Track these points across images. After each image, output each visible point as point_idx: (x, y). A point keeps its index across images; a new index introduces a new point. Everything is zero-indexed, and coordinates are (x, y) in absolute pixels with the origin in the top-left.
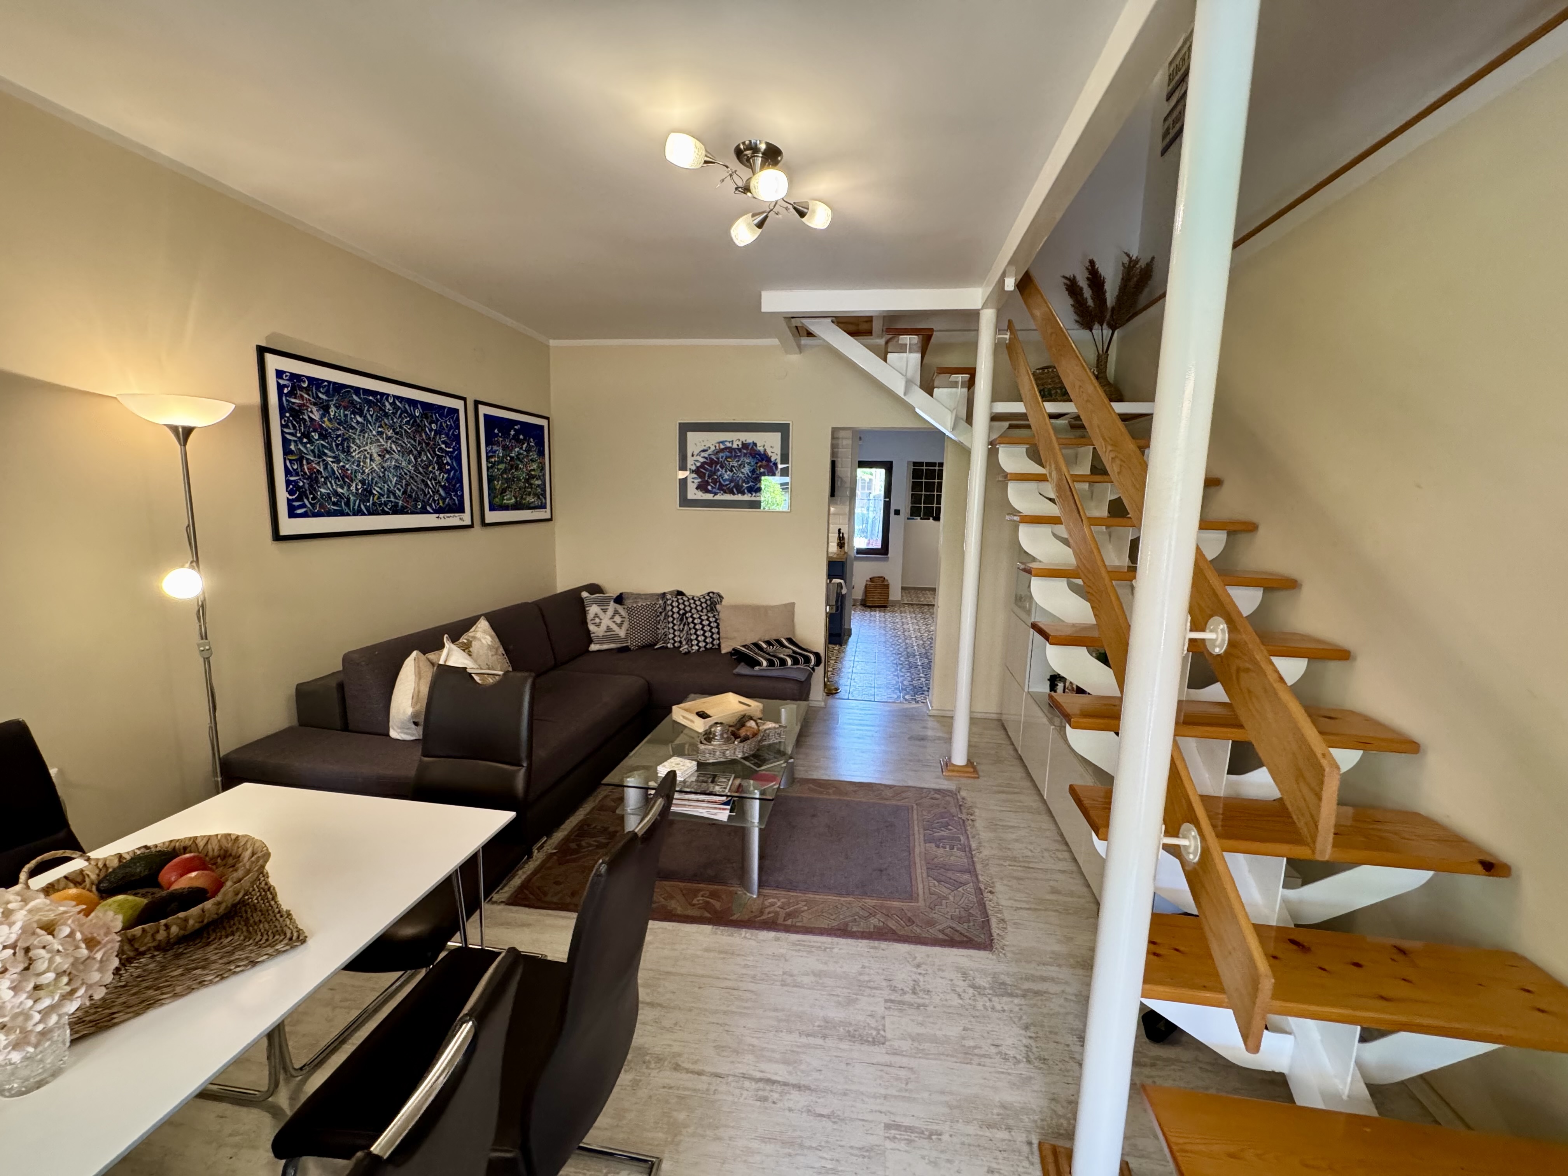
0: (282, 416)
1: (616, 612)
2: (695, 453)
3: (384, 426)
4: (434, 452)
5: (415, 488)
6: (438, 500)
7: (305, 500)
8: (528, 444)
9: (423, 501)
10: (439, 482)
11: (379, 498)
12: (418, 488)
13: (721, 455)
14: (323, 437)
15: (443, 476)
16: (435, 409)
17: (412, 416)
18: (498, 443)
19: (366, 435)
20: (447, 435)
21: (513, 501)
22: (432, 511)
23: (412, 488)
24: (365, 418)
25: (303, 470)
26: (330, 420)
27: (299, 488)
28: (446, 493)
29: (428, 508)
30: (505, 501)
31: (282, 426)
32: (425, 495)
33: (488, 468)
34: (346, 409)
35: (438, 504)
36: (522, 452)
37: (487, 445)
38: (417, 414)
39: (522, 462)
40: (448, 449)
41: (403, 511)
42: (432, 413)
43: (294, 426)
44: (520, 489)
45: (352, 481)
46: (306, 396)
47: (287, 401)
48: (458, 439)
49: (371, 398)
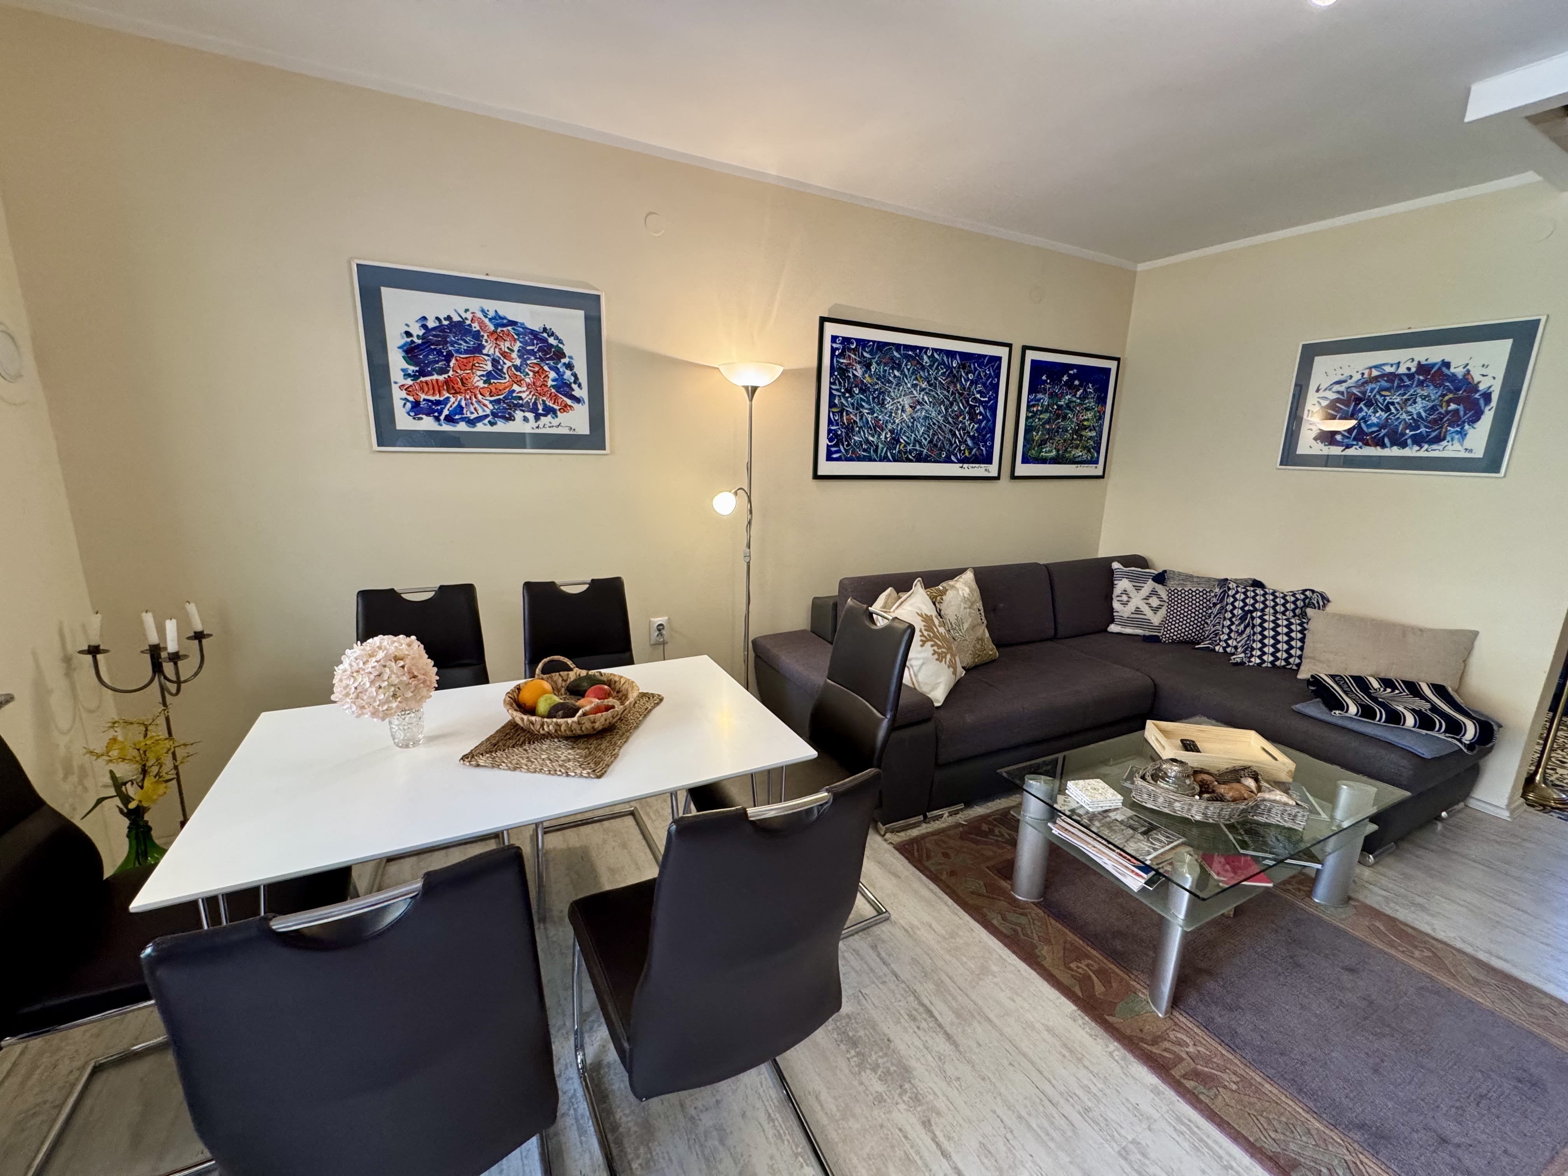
0: (832, 374)
1: (1154, 593)
2: (1323, 387)
3: (919, 378)
4: (967, 402)
5: (942, 438)
6: (964, 450)
7: (841, 447)
8: (1085, 390)
9: (949, 451)
10: (968, 432)
11: (905, 446)
12: (945, 437)
13: (1369, 387)
14: (862, 391)
15: (974, 426)
16: (976, 358)
17: (949, 367)
18: (1044, 391)
19: (901, 388)
20: (984, 384)
21: (1054, 453)
22: (956, 461)
23: (938, 437)
24: (902, 372)
25: (842, 421)
26: (870, 376)
27: (836, 435)
28: (974, 443)
29: (953, 458)
30: (1043, 454)
31: (831, 383)
32: (951, 445)
33: (1027, 418)
34: (886, 364)
35: (964, 453)
36: (1074, 399)
37: (1030, 393)
38: (954, 365)
39: (1072, 411)
40: (982, 399)
41: (926, 459)
42: (970, 363)
43: (840, 383)
44: (1065, 441)
45: (882, 430)
46: (853, 356)
47: (837, 361)
48: (996, 388)
49: (910, 353)
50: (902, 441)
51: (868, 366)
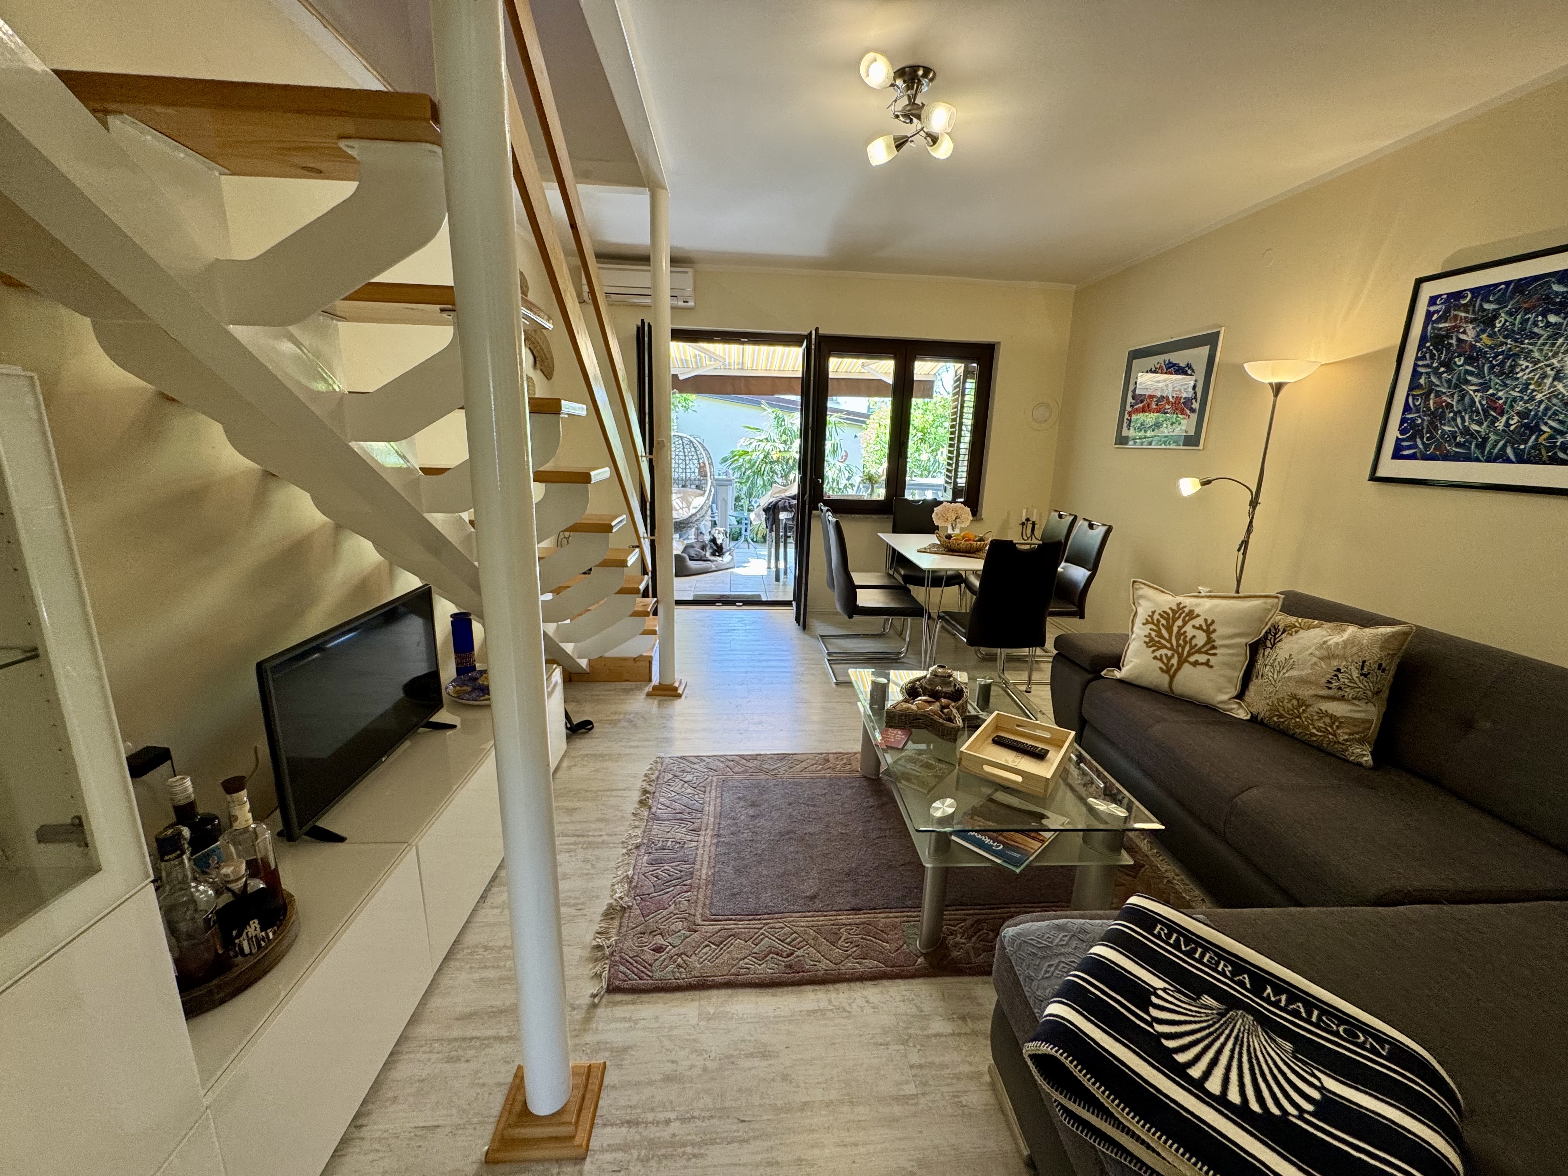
0: (1420, 348)
7: (1418, 440)
11: (1552, 437)
14: (1471, 360)
25: (1427, 406)
26: (1492, 335)
27: (1414, 426)
31: (1417, 359)
34: (1528, 311)
43: (1432, 357)
45: (1502, 414)
46: (1463, 314)
47: (1433, 328)
50: (1544, 428)
51: (1488, 321)
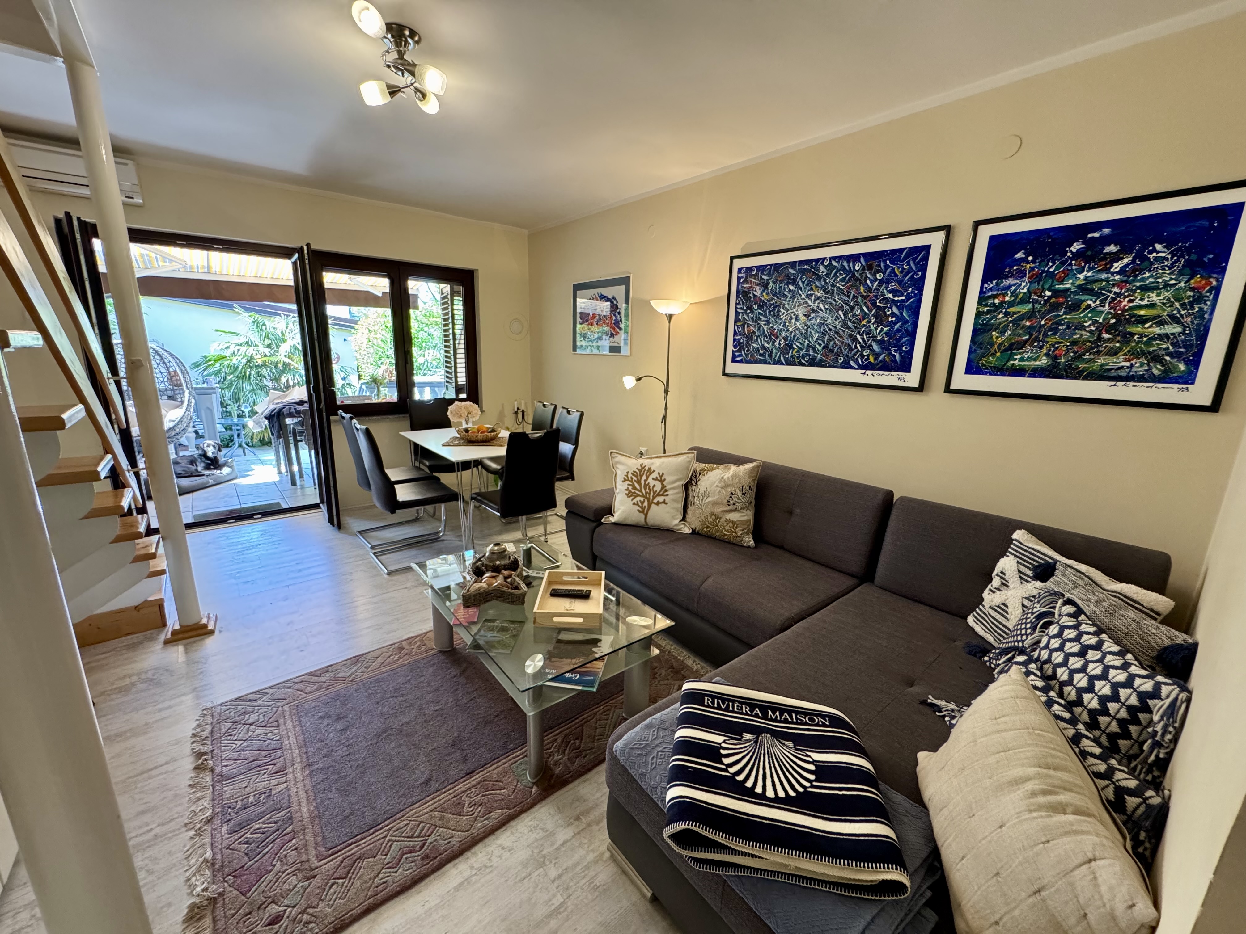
3: (814, 288)
4: (874, 304)
5: (839, 343)
6: (868, 356)
7: (743, 352)
8: (1143, 256)
9: (847, 356)
10: (874, 337)
11: (798, 351)
12: (842, 343)
14: (760, 307)
15: (882, 329)
16: (888, 255)
17: (851, 273)
18: (1021, 274)
19: (796, 300)
20: (900, 282)
21: (1042, 362)
22: (856, 367)
23: (834, 343)
24: (798, 286)
25: (744, 332)
26: (768, 294)
27: (739, 343)
28: (882, 348)
29: (852, 363)
30: (1016, 362)
32: (851, 350)
33: (978, 315)
34: (781, 282)
35: (868, 358)
36: (1103, 276)
37: (985, 280)
38: (857, 268)
40: (896, 299)
41: (820, 364)
42: (880, 261)
43: (743, 303)
44: (1074, 343)
45: (777, 338)
46: (754, 280)
47: (742, 287)
48: (919, 284)
49: (806, 267)
50: (795, 346)
51: (765, 285)
